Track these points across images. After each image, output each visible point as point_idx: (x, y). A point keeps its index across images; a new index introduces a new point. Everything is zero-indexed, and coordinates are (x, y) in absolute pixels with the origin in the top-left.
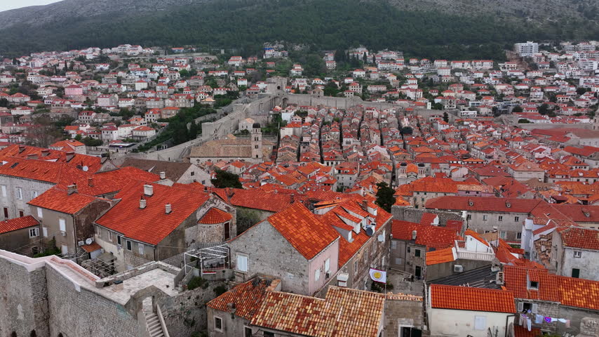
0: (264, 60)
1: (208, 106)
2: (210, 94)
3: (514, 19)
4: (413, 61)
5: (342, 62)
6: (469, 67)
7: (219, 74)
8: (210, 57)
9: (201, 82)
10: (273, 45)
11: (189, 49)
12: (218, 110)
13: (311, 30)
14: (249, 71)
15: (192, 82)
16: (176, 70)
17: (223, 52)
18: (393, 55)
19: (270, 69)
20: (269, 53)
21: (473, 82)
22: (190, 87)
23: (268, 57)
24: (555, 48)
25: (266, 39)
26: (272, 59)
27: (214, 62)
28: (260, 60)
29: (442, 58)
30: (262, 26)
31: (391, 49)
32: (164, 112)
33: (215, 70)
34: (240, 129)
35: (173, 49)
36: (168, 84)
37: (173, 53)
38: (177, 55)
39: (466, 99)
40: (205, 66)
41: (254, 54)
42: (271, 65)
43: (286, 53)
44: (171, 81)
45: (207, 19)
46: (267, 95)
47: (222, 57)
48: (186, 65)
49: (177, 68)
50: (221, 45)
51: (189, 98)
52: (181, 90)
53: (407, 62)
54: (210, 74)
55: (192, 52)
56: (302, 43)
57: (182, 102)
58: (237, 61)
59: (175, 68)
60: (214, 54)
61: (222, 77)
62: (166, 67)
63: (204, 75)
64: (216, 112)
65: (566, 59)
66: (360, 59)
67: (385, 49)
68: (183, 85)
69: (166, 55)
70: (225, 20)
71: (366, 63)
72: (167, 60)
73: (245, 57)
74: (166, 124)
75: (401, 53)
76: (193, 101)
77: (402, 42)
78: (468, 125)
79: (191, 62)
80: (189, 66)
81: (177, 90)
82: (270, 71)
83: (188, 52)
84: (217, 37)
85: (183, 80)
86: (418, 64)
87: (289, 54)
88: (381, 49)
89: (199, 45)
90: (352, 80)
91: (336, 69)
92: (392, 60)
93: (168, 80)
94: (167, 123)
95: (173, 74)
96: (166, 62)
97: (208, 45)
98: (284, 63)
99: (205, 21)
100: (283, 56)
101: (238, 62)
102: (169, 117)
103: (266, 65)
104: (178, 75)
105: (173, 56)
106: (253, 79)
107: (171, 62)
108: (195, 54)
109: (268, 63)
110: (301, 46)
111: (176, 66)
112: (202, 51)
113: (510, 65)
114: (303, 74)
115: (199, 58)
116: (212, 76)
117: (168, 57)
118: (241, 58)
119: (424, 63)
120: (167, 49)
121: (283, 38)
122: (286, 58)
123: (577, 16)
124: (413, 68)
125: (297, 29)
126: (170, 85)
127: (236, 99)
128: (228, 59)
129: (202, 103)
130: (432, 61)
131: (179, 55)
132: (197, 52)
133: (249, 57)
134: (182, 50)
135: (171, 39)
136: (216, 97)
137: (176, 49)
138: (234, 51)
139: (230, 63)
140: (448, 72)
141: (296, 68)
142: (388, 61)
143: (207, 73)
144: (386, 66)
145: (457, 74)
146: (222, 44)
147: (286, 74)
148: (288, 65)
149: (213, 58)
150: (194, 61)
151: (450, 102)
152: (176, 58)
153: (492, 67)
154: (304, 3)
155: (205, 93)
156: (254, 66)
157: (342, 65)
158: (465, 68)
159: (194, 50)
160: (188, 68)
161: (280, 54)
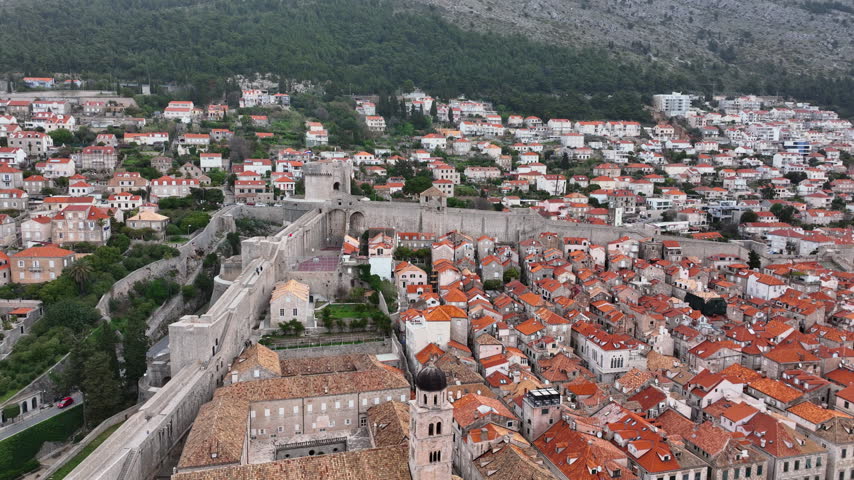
0: (241, 112)
1: (148, 233)
2: (144, 194)
3: (633, 57)
4: (516, 120)
5: (394, 119)
6: (605, 132)
7: (150, 140)
8: (119, 100)
9: (110, 162)
10: (251, 81)
11: (68, 82)
12: (180, 247)
13: (321, 56)
14: (218, 135)
15: (88, 160)
16: (41, 130)
17: (146, 90)
18: (478, 108)
19: (262, 130)
20: (250, 97)
21: (626, 160)
22: (85, 174)
23: (250, 105)
24: (707, 103)
25: (237, 69)
26: (258, 110)
27: (129, 112)
28: (234, 111)
29: (559, 117)
30: (224, 44)
31: (471, 96)
32: (20, 264)
33: (137, 130)
34: (276, 318)
35: (28, 80)
36: (22, 166)
37: (27, 88)
38: (38, 94)
39: (640, 194)
40: (110, 122)
41: (217, 97)
42: (259, 121)
43: (286, 98)
44: (30, 157)
45: (100, 23)
46: (309, 207)
47: (146, 100)
48: (66, 118)
49: (42, 124)
50: (139, 76)
51: (95, 215)
52: (62, 183)
53: (505, 121)
54: (128, 139)
55: (74, 87)
56: (308, 79)
57: (75, 228)
58: (183, 112)
59: (36, 124)
60: (127, 95)
61: (157, 147)
62: (14, 120)
63: (111, 141)
64: (176, 254)
65: (733, 122)
66: (425, 113)
67: (460, 95)
68: (66, 168)
69: (9, 91)
70: (141, 27)
71: (436, 120)
72: (16, 104)
73: (200, 103)
74: (31, 305)
75: (490, 105)
76: (108, 222)
77: (486, 87)
78: (818, 284)
79: (76, 109)
80: (72, 120)
81: (51, 185)
82: (264, 135)
83: (63, 88)
84: (127, 60)
85: (64, 156)
86: (524, 126)
87: (292, 100)
88: (455, 97)
89: (90, 74)
90: (428, 156)
91: (386, 133)
92: (478, 116)
93: (20, 156)
94: (35, 304)
95: (33, 141)
96: (12, 109)
97: (110, 75)
98: (287, 118)
99: (95, 28)
100: (280, 102)
101: (188, 114)
102: (37, 278)
103: (250, 121)
104: (46, 142)
105: (28, 97)
106: (233, 154)
107: (26, 109)
108: (83, 93)
109: (254, 118)
110: (306, 86)
111: (40, 120)
112: (100, 88)
113: (665, 130)
114: (331, 142)
115: (93, 101)
116: (134, 144)
117: (16, 96)
118: (191, 105)
119: (535, 125)
120: (12, 79)
121: (271, 69)
122: (287, 108)
123: (711, 57)
124: (520, 133)
125: (294, 52)
126: (29, 170)
127: (216, 208)
128: (163, 106)
129: (129, 225)
130: (545, 121)
131: (45, 94)
132: (87, 88)
133: (208, 103)
134: (49, 82)
135: (21, 58)
136: (165, 205)
137: (35, 82)
138: (170, 89)
139: (169, 114)
140: (578, 142)
141: (313, 128)
142: (472, 118)
143: (120, 136)
144: (474, 127)
145: (593, 144)
146: (142, 74)
147: (299, 141)
148: (296, 124)
149: (128, 102)
150: (81, 108)
151: (627, 202)
152: (38, 100)
153: (639, 134)
154: (295, 5)
155: (131, 192)
156: (224, 123)
157: (396, 125)
158: (599, 134)
159: (79, 83)
160: (71, 125)
161: (272, 99)
